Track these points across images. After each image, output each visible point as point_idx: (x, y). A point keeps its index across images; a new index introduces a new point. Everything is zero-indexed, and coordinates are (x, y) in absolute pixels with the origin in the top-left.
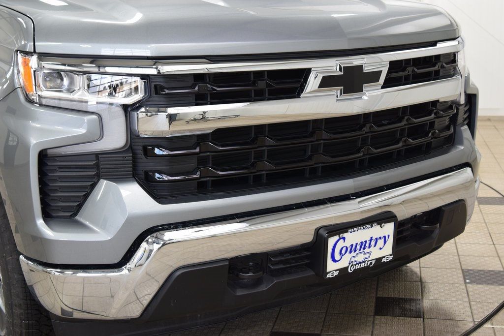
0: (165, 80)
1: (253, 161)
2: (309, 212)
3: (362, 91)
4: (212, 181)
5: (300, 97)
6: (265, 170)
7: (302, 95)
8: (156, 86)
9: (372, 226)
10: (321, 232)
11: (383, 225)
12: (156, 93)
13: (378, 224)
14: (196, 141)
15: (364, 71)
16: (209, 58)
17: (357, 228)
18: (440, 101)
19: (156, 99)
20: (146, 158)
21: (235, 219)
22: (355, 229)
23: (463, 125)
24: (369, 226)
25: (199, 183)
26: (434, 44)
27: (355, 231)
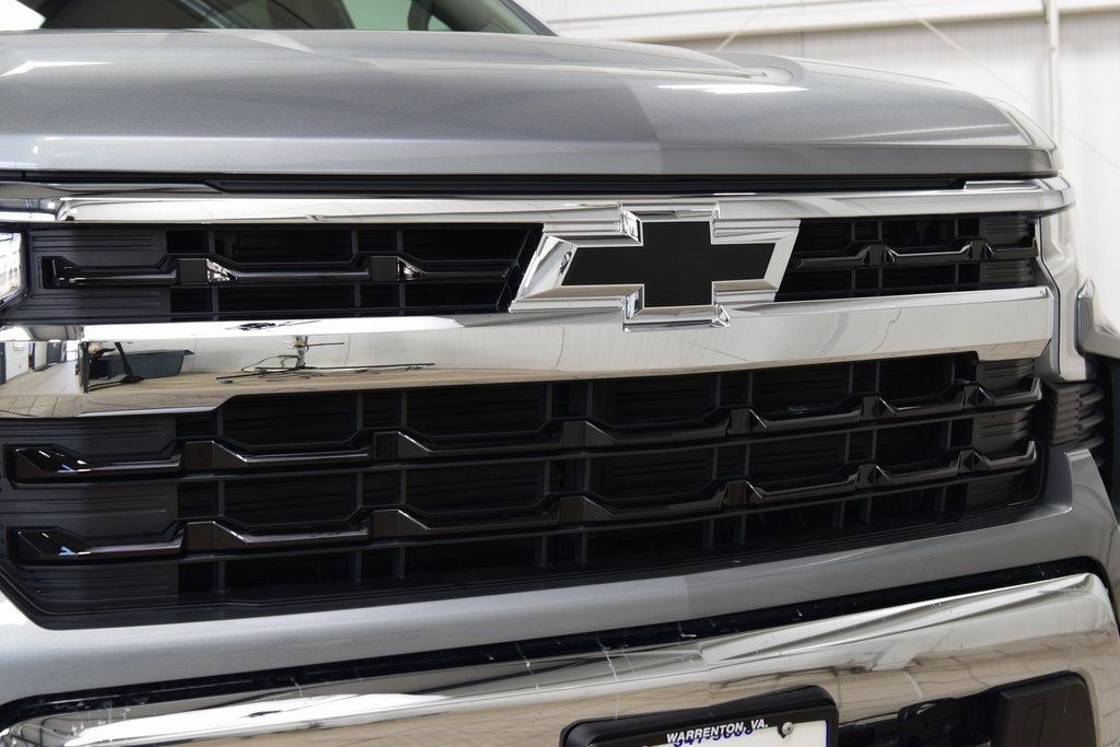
0: (79, 243)
1: (359, 507)
2: (537, 671)
3: (705, 298)
4: (229, 564)
5: (506, 311)
6: (400, 538)
7: (514, 306)
8: (46, 262)
9: (749, 730)
10: (575, 736)
11: (786, 726)
12: (49, 282)
13: (770, 723)
14: (174, 437)
15: (714, 241)
16: (217, 183)
17: (699, 732)
18: (982, 357)
19: (47, 297)
20: (15, 487)
21: (292, 684)
22: (690, 733)
23: (1077, 445)
24: (739, 726)
25: (185, 570)
26: (956, 181)
27: (690, 741)
